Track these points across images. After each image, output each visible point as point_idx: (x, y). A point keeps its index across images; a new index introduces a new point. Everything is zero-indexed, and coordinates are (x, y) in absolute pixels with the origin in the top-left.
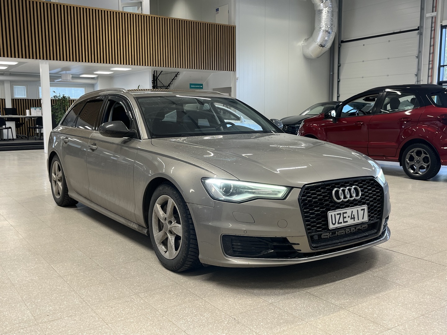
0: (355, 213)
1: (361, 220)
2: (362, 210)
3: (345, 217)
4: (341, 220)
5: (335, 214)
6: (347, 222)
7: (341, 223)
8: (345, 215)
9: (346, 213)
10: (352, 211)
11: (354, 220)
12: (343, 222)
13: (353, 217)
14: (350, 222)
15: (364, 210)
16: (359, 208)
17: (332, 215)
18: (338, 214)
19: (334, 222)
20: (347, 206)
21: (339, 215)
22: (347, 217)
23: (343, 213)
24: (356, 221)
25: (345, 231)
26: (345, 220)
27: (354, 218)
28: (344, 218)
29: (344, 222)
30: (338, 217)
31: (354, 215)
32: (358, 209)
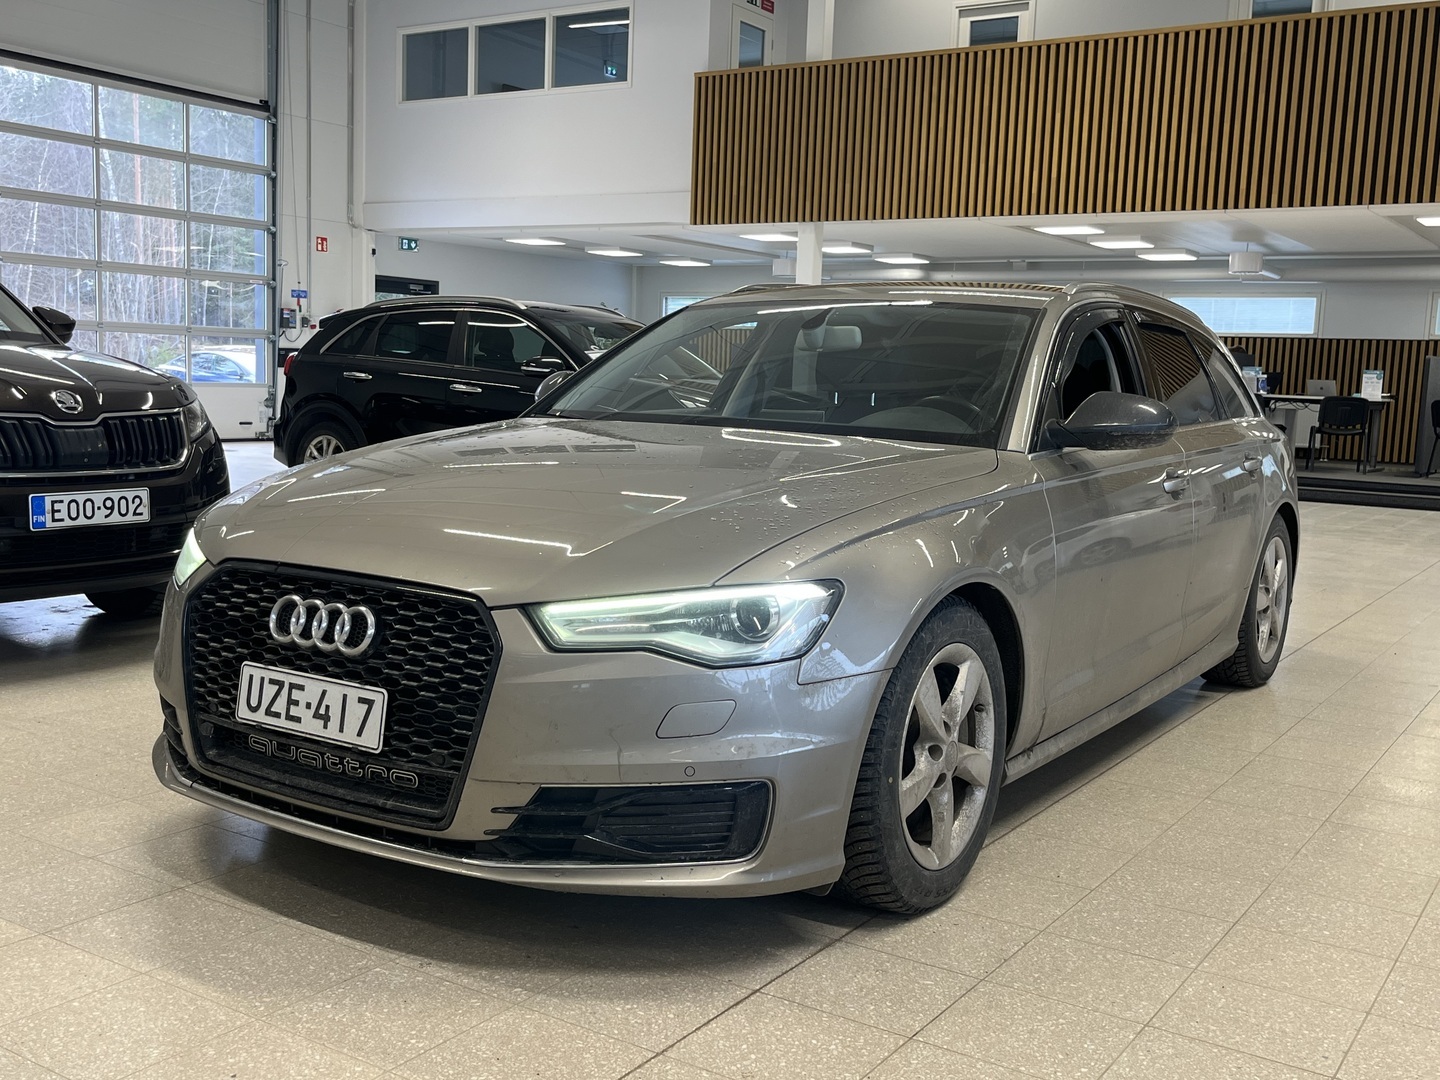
0: (333, 700)
1: (349, 737)
2: (362, 700)
3: (296, 703)
4: (280, 706)
5: (263, 679)
6: (298, 720)
7: (277, 715)
8: (296, 694)
9: (301, 688)
10: (324, 693)
11: (325, 727)
12: (283, 716)
13: (322, 711)
14: (310, 726)
15: (370, 703)
16: (354, 691)
17: (251, 677)
18: (272, 682)
19: (254, 703)
20: (320, 670)
21: (277, 687)
22: (302, 704)
23: (292, 686)
24: (332, 733)
25: (323, 758)
26: (294, 711)
27: (326, 718)
28: (292, 702)
29: (289, 718)
30: (270, 691)
31: (327, 707)
32: (347, 691)
